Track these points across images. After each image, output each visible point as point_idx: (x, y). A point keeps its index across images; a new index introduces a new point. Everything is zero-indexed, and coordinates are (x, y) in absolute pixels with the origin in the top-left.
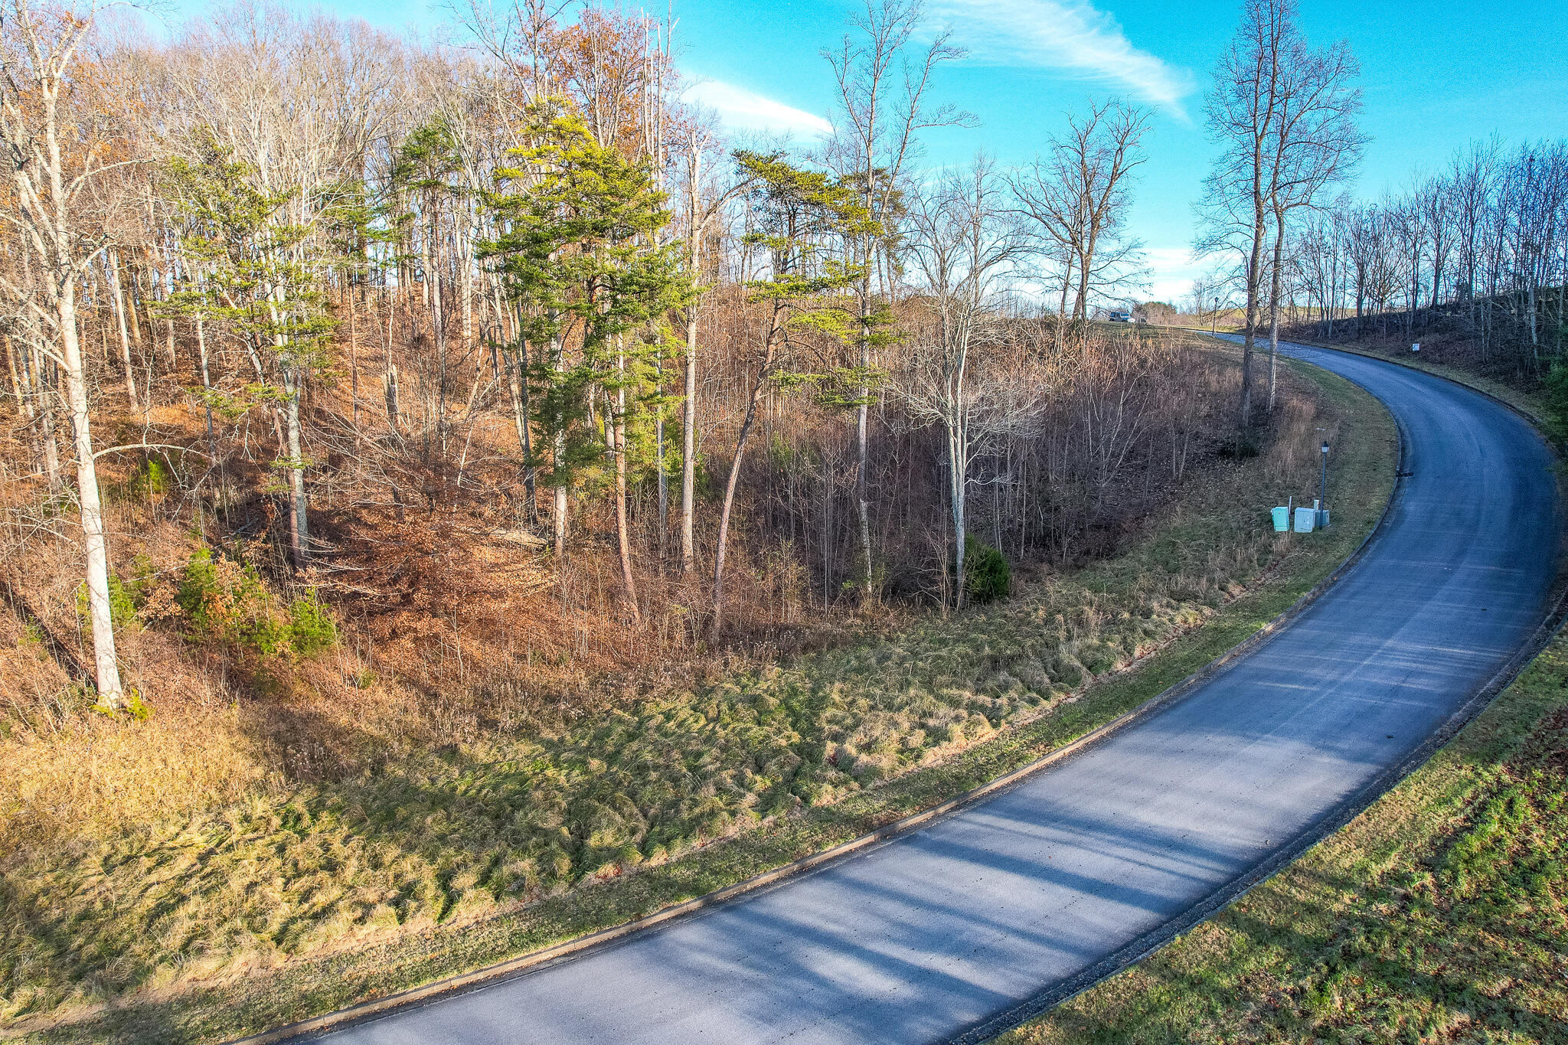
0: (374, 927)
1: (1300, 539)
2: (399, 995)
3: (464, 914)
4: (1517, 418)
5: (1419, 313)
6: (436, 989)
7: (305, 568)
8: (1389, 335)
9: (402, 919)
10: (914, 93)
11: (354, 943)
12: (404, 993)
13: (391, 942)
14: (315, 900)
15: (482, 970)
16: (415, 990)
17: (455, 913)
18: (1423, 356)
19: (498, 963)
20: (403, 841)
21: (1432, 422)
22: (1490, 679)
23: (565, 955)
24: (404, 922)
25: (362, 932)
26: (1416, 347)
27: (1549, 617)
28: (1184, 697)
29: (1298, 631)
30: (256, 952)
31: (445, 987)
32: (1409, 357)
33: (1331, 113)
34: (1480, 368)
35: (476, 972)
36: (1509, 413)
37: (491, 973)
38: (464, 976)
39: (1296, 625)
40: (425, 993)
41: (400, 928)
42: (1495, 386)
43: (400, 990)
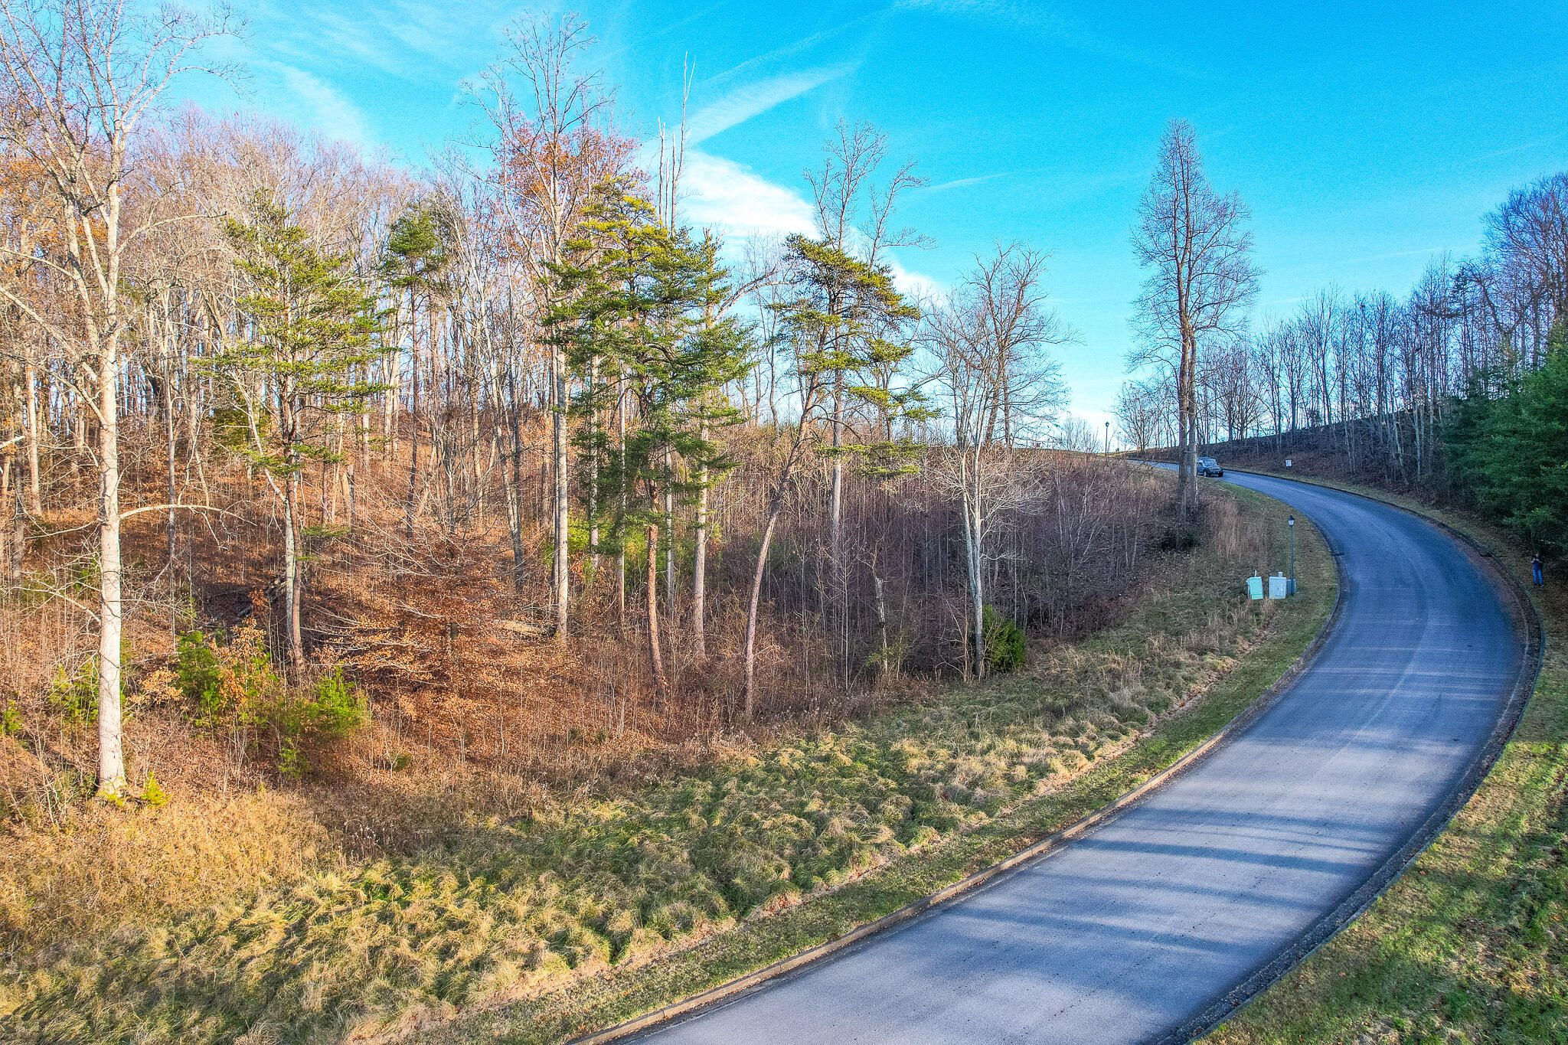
0: (545, 973)
1: (1279, 603)
2: (612, 1029)
3: (638, 954)
4: (1403, 513)
5: (1285, 436)
6: (650, 1020)
7: (321, 648)
8: (1261, 454)
9: (572, 962)
10: (880, 216)
11: (528, 990)
12: (617, 1027)
13: (569, 986)
14: (460, 955)
15: (692, 999)
16: (628, 1023)
17: (627, 956)
18: (1295, 470)
19: (708, 990)
20: (525, 898)
21: (1336, 517)
22: (1510, 693)
23: (773, 978)
24: (576, 966)
25: (534, 978)
26: (1289, 463)
27: (1527, 649)
28: (1251, 724)
29: (1321, 670)
30: (423, 1005)
31: (658, 1017)
32: (1284, 472)
33: (1230, 251)
34: (1351, 477)
35: (687, 1001)
36: (1394, 510)
37: (702, 1000)
38: (675, 1006)
39: (1316, 665)
40: (638, 1025)
41: (573, 972)
42: (1370, 491)
43: (611, 1025)
